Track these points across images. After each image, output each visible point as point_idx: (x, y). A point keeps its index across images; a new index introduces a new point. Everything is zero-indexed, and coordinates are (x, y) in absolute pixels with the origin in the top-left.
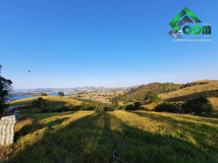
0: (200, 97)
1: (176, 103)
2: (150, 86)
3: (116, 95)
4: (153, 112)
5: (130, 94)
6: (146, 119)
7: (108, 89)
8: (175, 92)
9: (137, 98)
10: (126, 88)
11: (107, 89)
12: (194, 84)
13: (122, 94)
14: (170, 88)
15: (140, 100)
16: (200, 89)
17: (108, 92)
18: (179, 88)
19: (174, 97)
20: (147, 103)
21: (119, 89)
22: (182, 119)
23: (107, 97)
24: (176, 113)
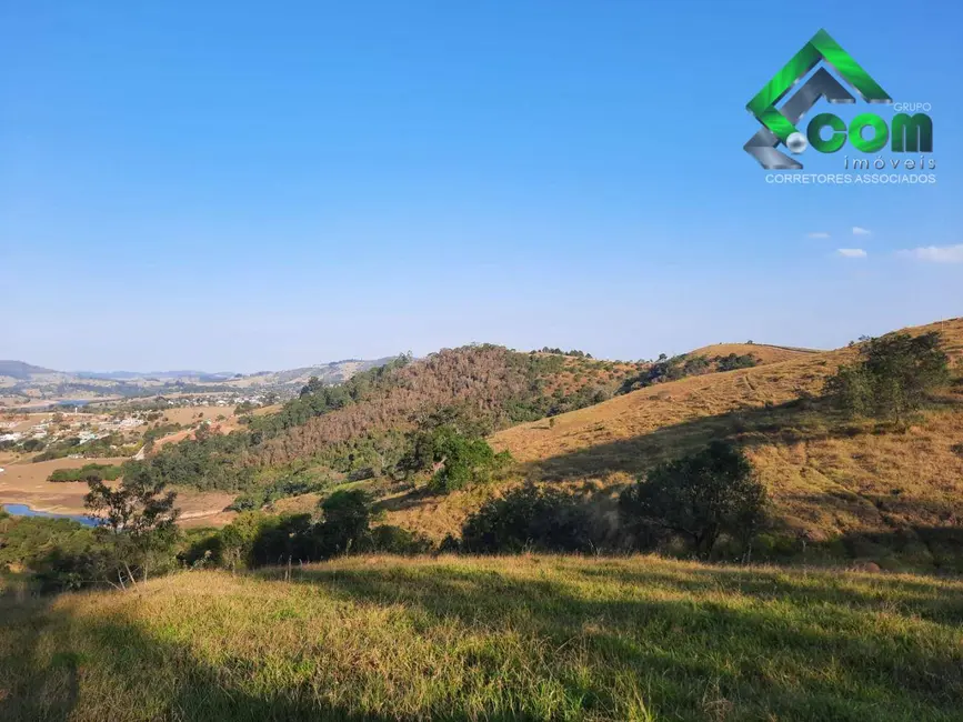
0: (714, 444)
1: (590, 487)
2: (448, 365)
3: (168, 438)
4: (450, 561)
5: (295, 430)
6: (391, 619)
7: (88, 388)
8: (591, 414)
9: (351, 457)
10: (261, 380)
11: (76, 387)
12: (694, 364)
13: (226, 430)
14: (567, 383)
15: (369, 474)
16: (715, 395)
17: (86, 408)
18: (616, 384)
19: (584, 445)
20: (414, 498)
21: (197, 389)
22: (613, 590)
23: (75, 461)
24: (588, 552)
